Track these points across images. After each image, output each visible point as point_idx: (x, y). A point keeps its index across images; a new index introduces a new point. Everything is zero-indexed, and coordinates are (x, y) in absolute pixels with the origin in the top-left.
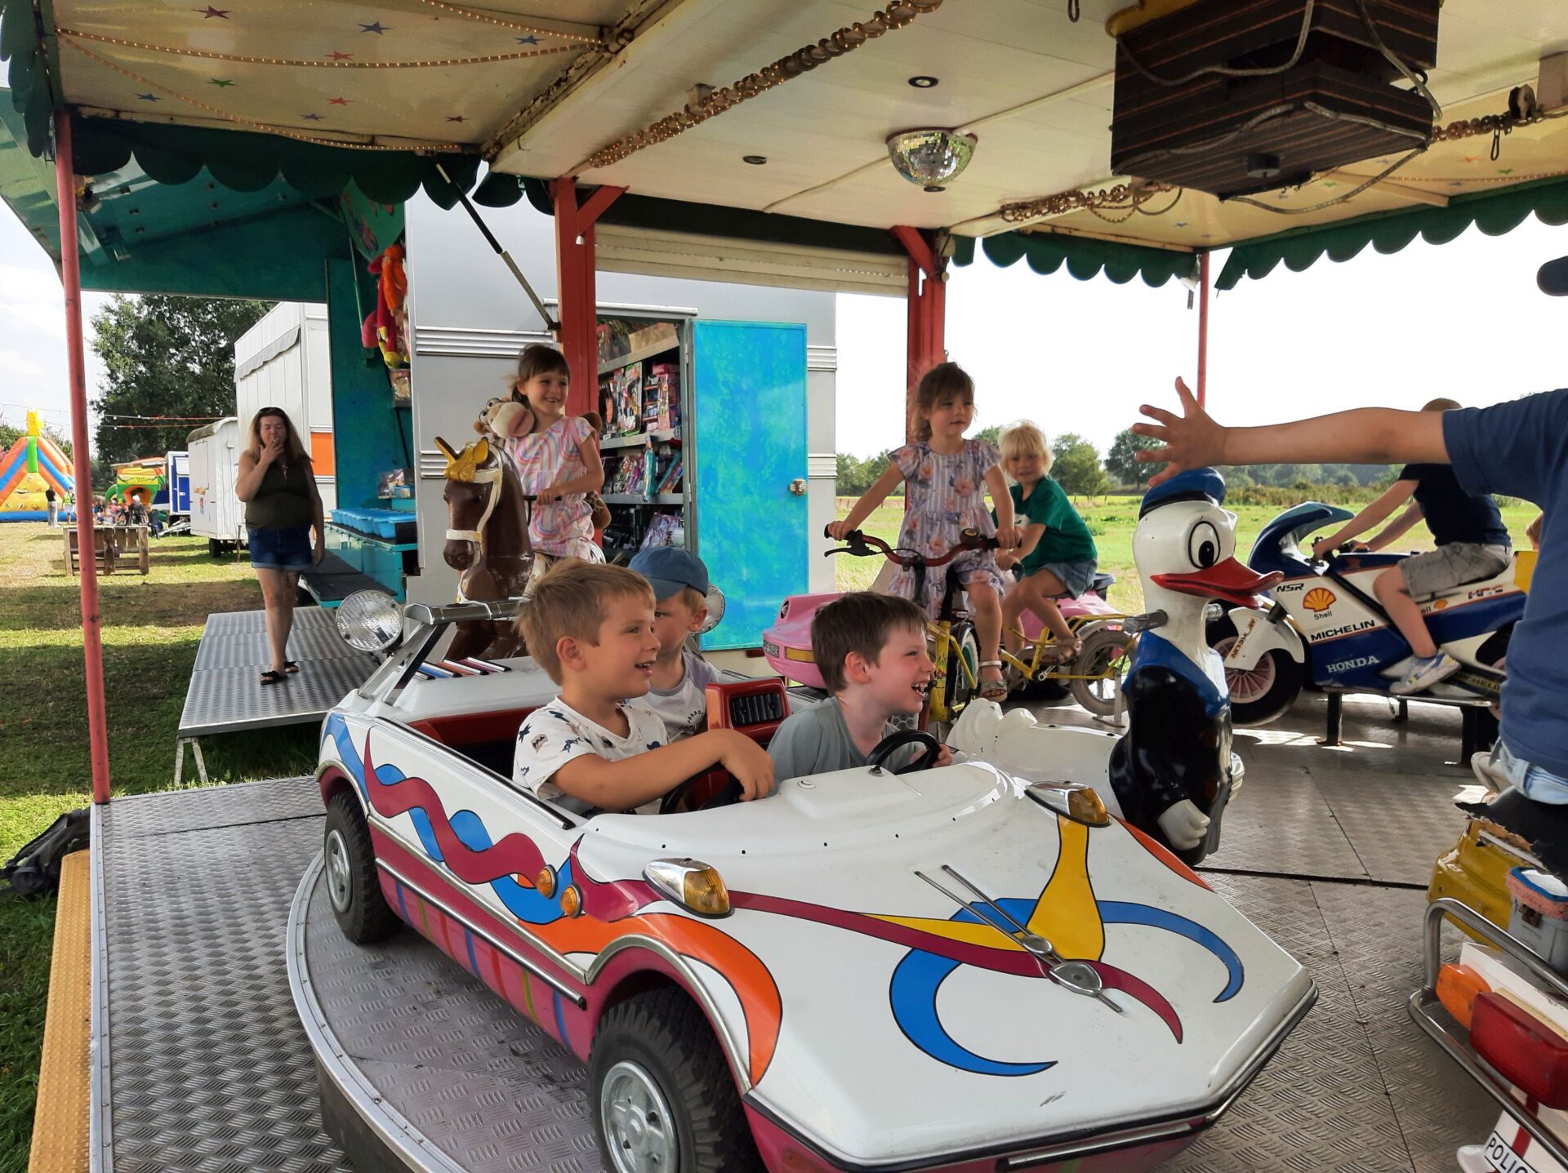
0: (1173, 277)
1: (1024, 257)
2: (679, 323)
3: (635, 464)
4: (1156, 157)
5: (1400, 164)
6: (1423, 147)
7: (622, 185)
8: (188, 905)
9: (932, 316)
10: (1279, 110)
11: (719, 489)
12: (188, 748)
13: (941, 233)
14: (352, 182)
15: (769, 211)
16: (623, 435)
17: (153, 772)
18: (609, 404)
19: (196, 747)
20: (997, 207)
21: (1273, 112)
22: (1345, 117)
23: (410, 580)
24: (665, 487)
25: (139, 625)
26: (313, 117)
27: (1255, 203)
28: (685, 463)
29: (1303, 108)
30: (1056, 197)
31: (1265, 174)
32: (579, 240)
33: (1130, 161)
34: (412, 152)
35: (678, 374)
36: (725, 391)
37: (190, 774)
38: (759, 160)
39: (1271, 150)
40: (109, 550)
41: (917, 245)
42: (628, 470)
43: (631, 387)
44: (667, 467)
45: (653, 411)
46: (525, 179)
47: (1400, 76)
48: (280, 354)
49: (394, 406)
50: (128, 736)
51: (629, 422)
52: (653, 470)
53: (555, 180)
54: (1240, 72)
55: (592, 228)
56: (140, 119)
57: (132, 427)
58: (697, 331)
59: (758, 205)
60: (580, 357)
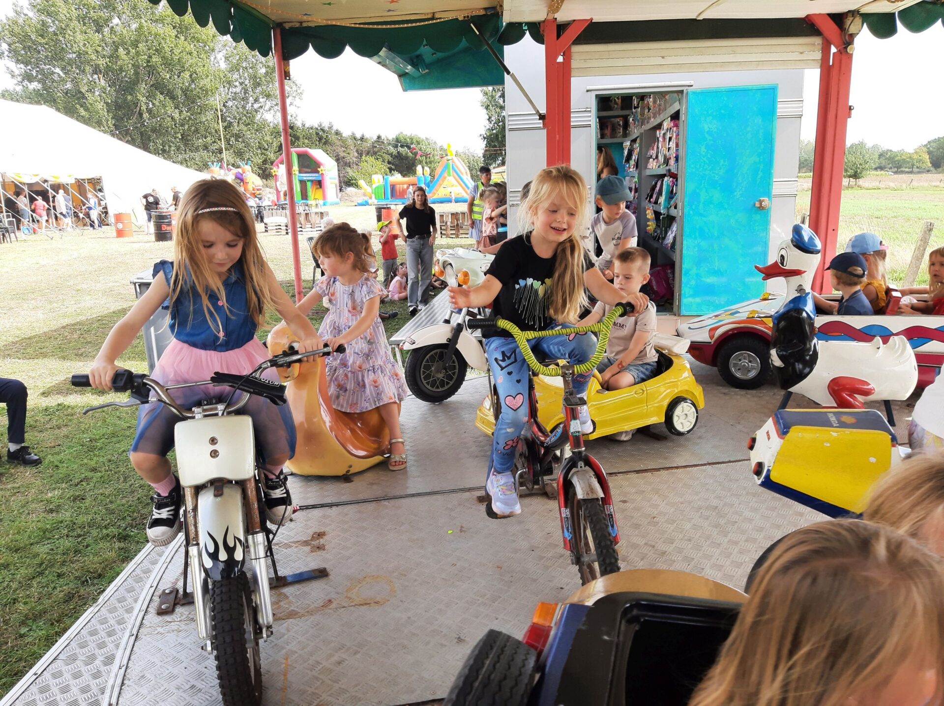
2: (680, 93)
7: (588, 18)
9: (839, 80)
11: (701, 206)
13: (850, 15)
15: (701, 18)
16: (659, 167)
19: (397, 350)
26: (389, 11)
28: (679, 190)
32: (560, 59)
34: (456, 19)
35: (679, 128)
36: (709, 138)
41: (828, 27)
46: (527, 24)
55: (570, 48)
56: (312, 25)
58: (691, 96)
59: (692, 16)
60: (557, 136)
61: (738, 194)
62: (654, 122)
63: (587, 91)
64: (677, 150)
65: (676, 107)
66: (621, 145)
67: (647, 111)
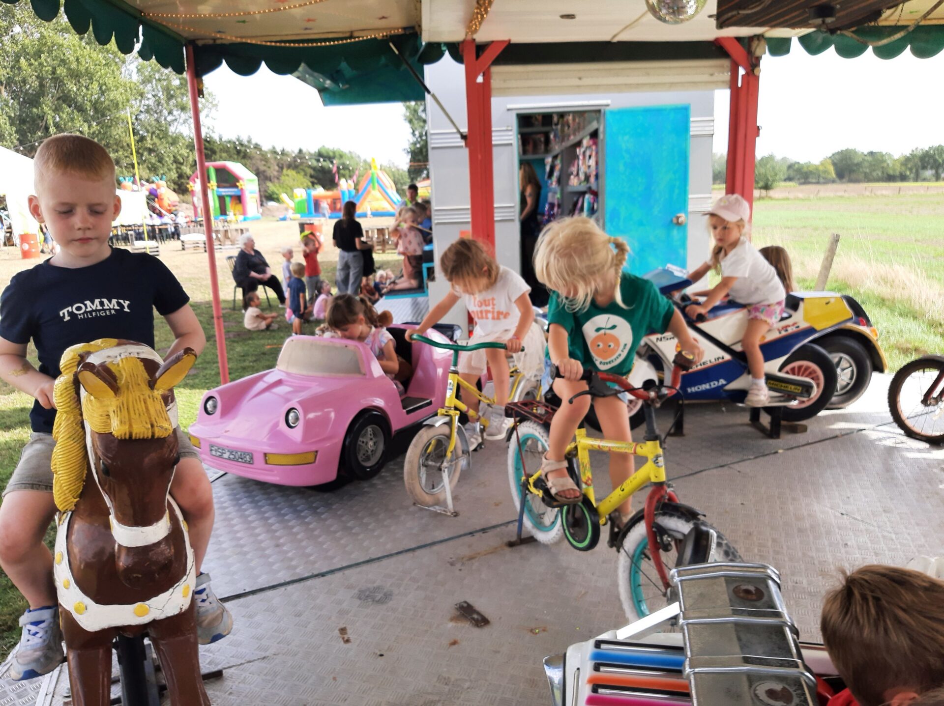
2: (597, 112)
7: (505, 38)
9: (747, 101)
11: (621, 223)
13: (755, 39)
15: (615, 40)
32: (480, 79)
34: (375, 39)
35: (599, 146)
36: (627, 156)
38: (571, 16)
41: (737, 50)
46: (446, 44)
58: (608, 116)
59: (606, 38)
60: (480, 157)
61: (656, 211)
62: (573, 139)
63: (509, 110)
64: (597, 168)
65: (594, 125)
66: (542, 162)
67: (566, 128)
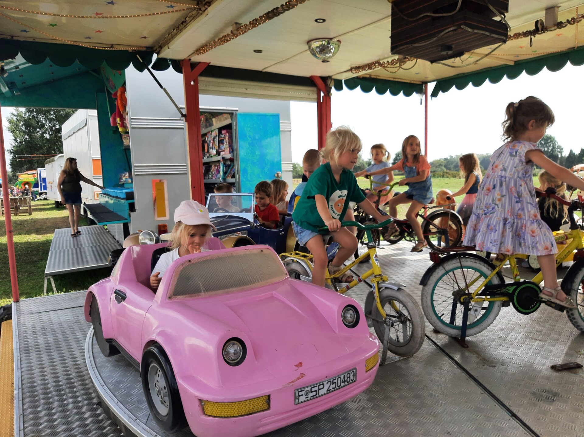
0: (414, 93)
1: (359, 86)
2: (231, 114)
3: (217, 168)
4: (407, 47)
5: (496, 48)
6: (504, 42)
7: (208, 62)
8: (50, 339)
9: (326, 110)
10: (452, 29)
11: (249, 176)
12: (49, 280)
13: (329, 78)
14: (105, 62)
15: (264, 71)
16: (212, 157)
17: (36, 290)
18: (206, 145)
19: (52, 280)
20: (349, 68)
21: (450, 30)
22: (476, 31)
23: (132, 214)
24: (228, 176)
25: (28, 235)
26: (89, 38)
27: (444, 64)
28: (236, 167)
29: (460, 28)
30: (371, 64)
31: (447, 53)
32: (192, 83)
33: (398, 49)
34: (127, 51)
35: (232, 133)
36: (250, 139)
37: (50, 290)
38: (259, 51)
39: (449, 44)
40: (16, 206)
41: (320, 83)
42: (214, 170)
43: (214, 139)
44: (229, 169)
45: (222, 147)
46: (171, 60)
47: (496, 16)
48: (79, 129)
49: (124, 148)
50: (26, 277)
51: (214, 152)
52: (223, 170)
53: (182, 60)
54: (437, 15)
55: (197, 78)
56: (21, 39)
57: (24, 159)
58: (238, 117)
59: (260, 69)
60: (194, 128)
61: (266, 170)
